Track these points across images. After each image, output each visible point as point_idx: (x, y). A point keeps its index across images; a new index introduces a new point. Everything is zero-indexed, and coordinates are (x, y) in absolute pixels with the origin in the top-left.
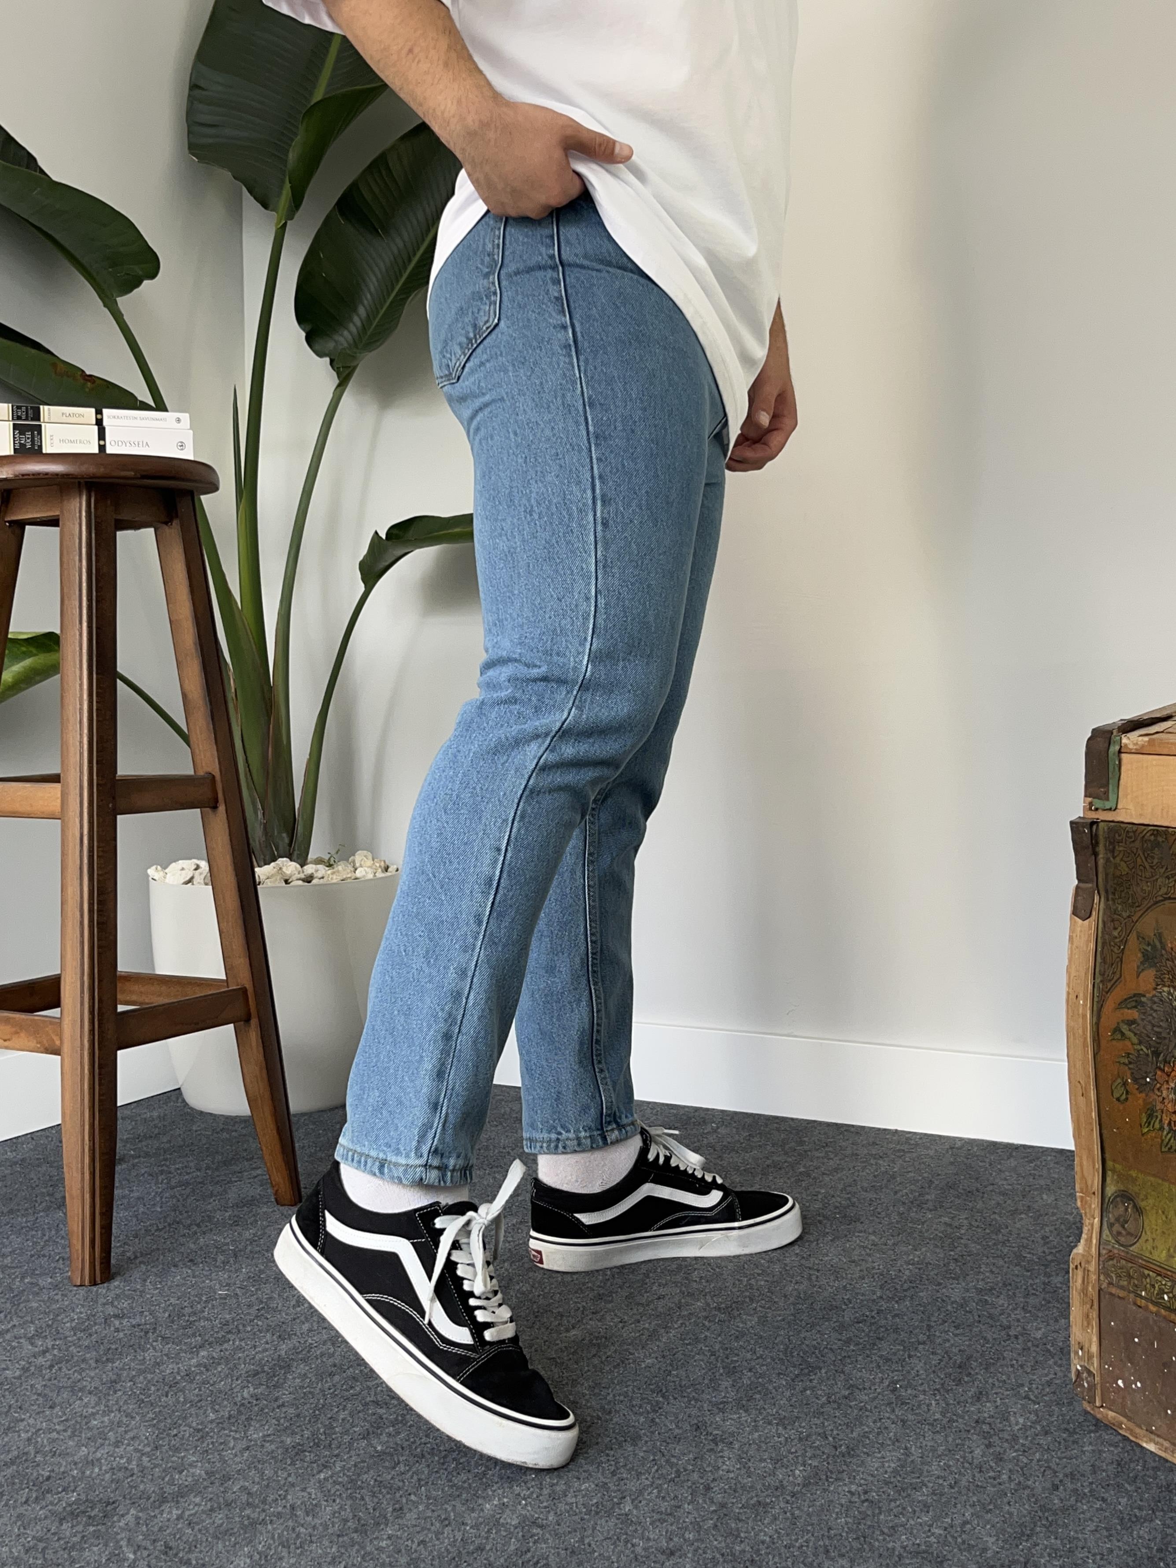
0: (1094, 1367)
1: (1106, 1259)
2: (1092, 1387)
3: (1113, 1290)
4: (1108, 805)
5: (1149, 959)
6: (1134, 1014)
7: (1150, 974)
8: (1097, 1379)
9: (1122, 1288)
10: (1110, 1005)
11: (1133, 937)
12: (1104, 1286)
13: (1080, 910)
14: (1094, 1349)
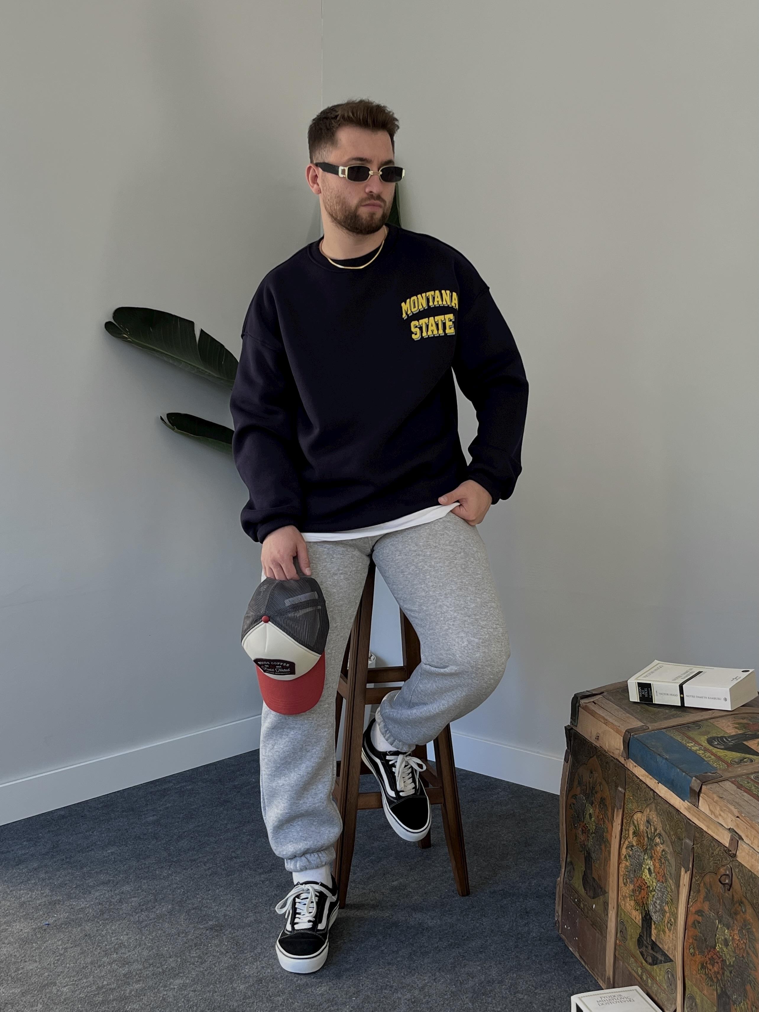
0: (560, 920)
1: (565, 883)
2: (559, 926)
3: (566, 895)
4: (576, 724)
5: (579, 783)
6: (574, 801)
7: (579, 788)
8: (560, 924)
9: (568, 895)
10: (570, 796)
11: (576, 774)
12: (564, 892)
13: (566, 760)
14: (560, 913)
